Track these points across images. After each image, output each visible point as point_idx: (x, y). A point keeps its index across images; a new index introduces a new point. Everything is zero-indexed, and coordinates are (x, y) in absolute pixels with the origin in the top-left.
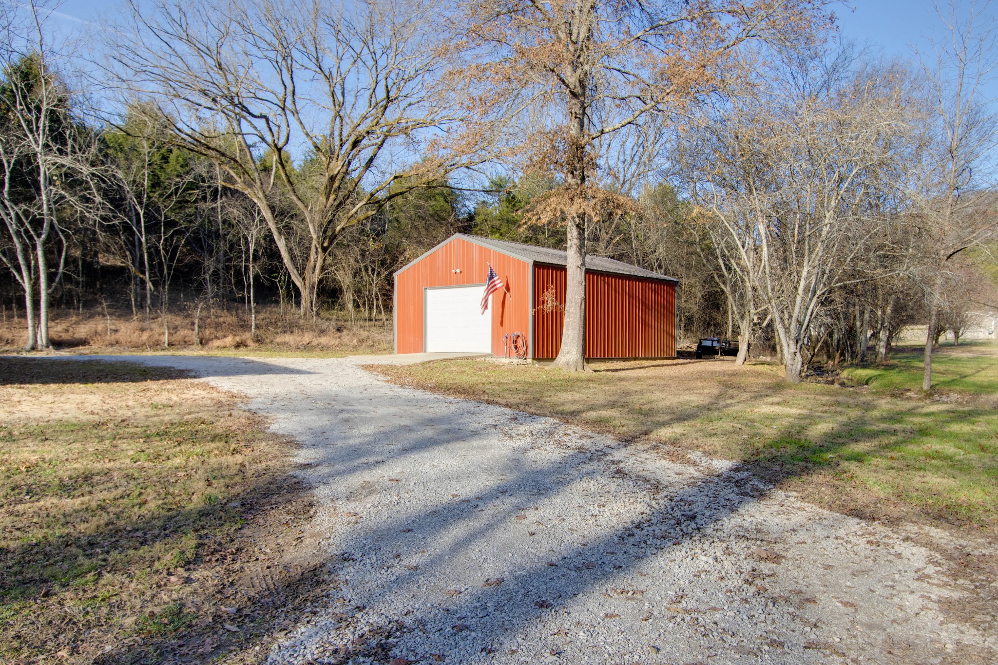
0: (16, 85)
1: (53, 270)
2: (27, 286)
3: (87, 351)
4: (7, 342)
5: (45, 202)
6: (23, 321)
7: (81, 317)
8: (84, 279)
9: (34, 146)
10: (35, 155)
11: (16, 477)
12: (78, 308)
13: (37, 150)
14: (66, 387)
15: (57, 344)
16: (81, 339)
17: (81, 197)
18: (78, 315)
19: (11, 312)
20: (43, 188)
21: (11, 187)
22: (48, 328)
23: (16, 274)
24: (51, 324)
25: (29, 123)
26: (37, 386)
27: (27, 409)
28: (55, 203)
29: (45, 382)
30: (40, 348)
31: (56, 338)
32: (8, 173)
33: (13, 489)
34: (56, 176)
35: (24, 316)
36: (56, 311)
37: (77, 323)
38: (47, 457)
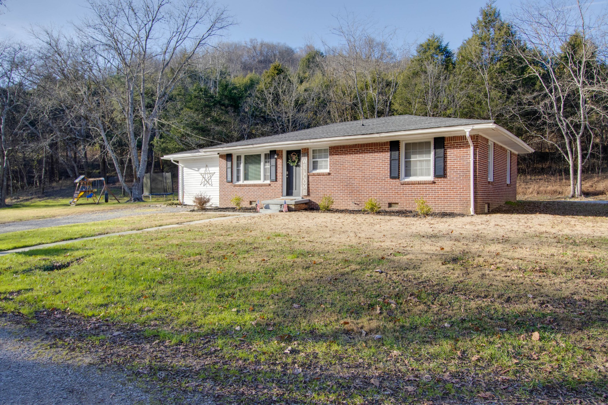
0: (568, 53)
1: (585, 152)
2: (571, 163)
3: (604, 198)
4: (559, 193)
5: (582, 115)
6: (567, 181)
7: (600, 178)
8: (603, 155)
9: (577, 84)
10: (577, 90)
11: (584, 264)
12: (598, 173)
13: (579, 86)
14: (598, 219)
15: (586, 194)
16: (600, 191)
17: (603, 107)
18: (598, 177)
19: (561, 177)
20: (581, 106)
21: (564, 109)
22: (581, 185)
23: (565, 156)
24: (583, 183)
25: (574, 71)
26: (582, 217)
27: (580, 229)
28: (588, 113)
29: (585, 215)
30: (576, 196)
31: (585, 191)
32: (562, 102)
33: (584, 271)
34: (588, 98)
35: (568, 179)
36: (586, 175)
37: (598, 182)
38: (598, 256)
